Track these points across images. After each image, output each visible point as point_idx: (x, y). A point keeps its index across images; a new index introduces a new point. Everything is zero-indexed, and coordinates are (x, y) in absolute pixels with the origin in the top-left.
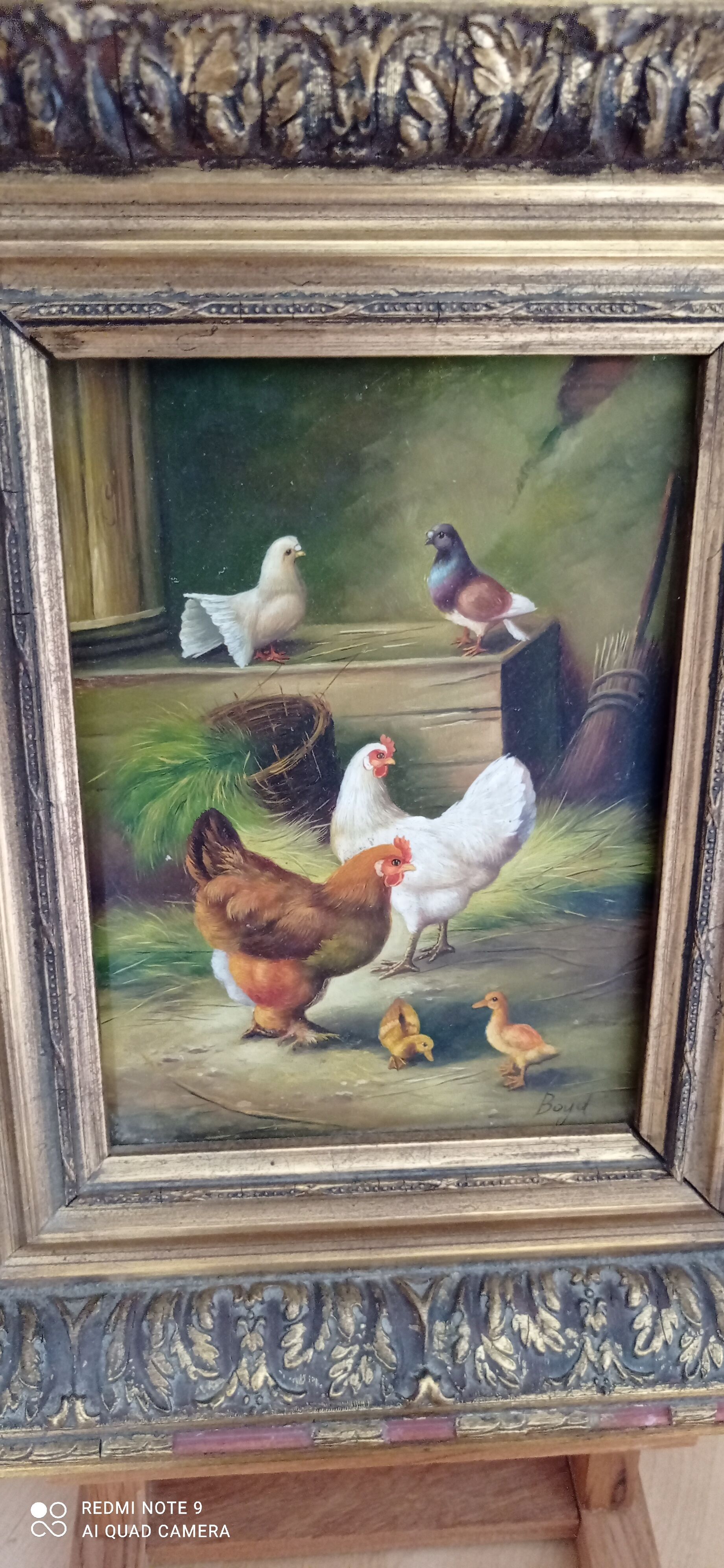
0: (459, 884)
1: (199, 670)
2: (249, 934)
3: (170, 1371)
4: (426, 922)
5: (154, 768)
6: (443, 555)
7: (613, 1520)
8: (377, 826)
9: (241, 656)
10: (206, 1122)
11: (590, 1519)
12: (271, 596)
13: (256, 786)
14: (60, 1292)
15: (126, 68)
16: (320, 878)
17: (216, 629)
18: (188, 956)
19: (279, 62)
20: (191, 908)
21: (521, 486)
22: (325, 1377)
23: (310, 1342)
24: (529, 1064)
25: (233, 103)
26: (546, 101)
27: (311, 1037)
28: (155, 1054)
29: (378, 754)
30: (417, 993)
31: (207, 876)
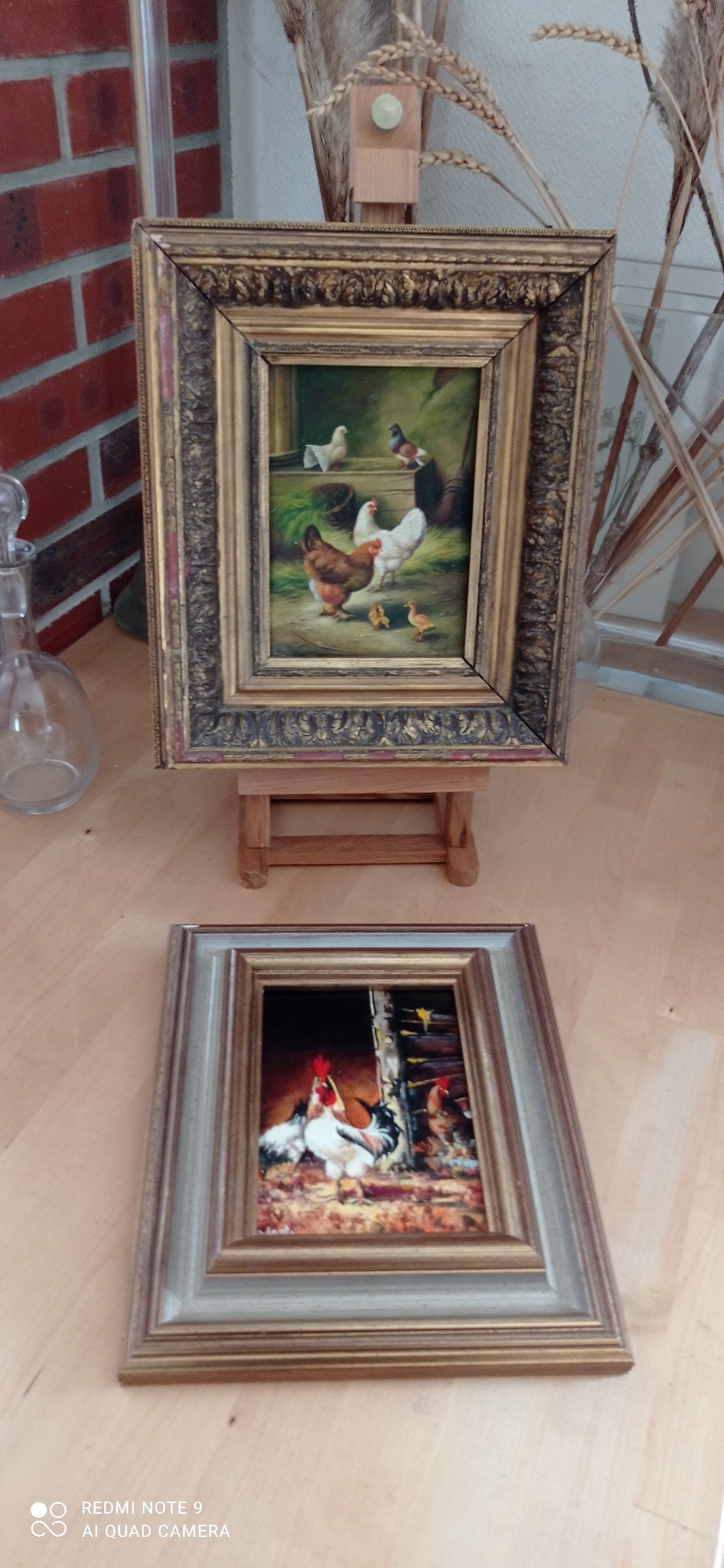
0: (399, 557)
2: (323, 574)
3: (292, 732)
4: (387, 571)
5: (292, 508)
6: (395, 434)
7: (461, 850)
8: (371, 533)
9: (324, 468)
10: (304, 649)
11: (452, 852)
12: (336, 446)
13: (328, 517)
14: (250, 710)
15: (303, 282)
16: (349, 553)
17: (316, 458)
18: (301, 581)
19: (348, 281)
20: (302, 563)
21: (421, 410)
22: (348, 737)
23: (342, 725)
24: (425, 631)
25: (333, 291)
26: (425, 292)
27: (344, 616)
28: (288, 620)
29: (371, 506)
30: (384, 600)
31: (309, 550)
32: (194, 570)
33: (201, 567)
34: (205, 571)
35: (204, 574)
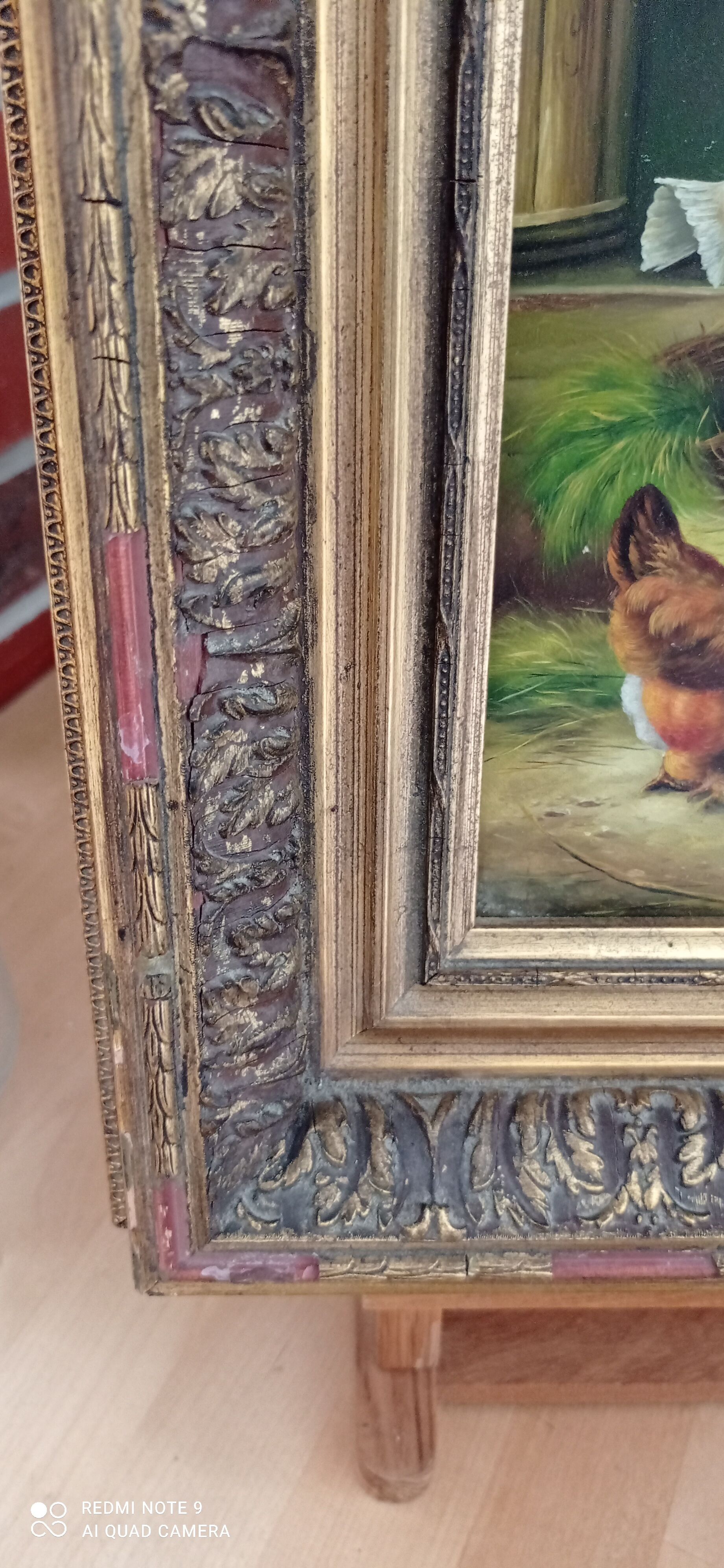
1: (660, 289)
2: (674, 654)
3: (547, 1181)
5: (583, 425)
10: (587, 894)
13: (710, 456)
14: (405, 1086)
17: (690, 229)
18: (593, 681)
20: (606, 619)
23: (711, 1154)
28: (538, 806)
31: (631, 576)
32: (216, 671)
33: (246, 657)
34: (259, 670)
35: (254, 682)
